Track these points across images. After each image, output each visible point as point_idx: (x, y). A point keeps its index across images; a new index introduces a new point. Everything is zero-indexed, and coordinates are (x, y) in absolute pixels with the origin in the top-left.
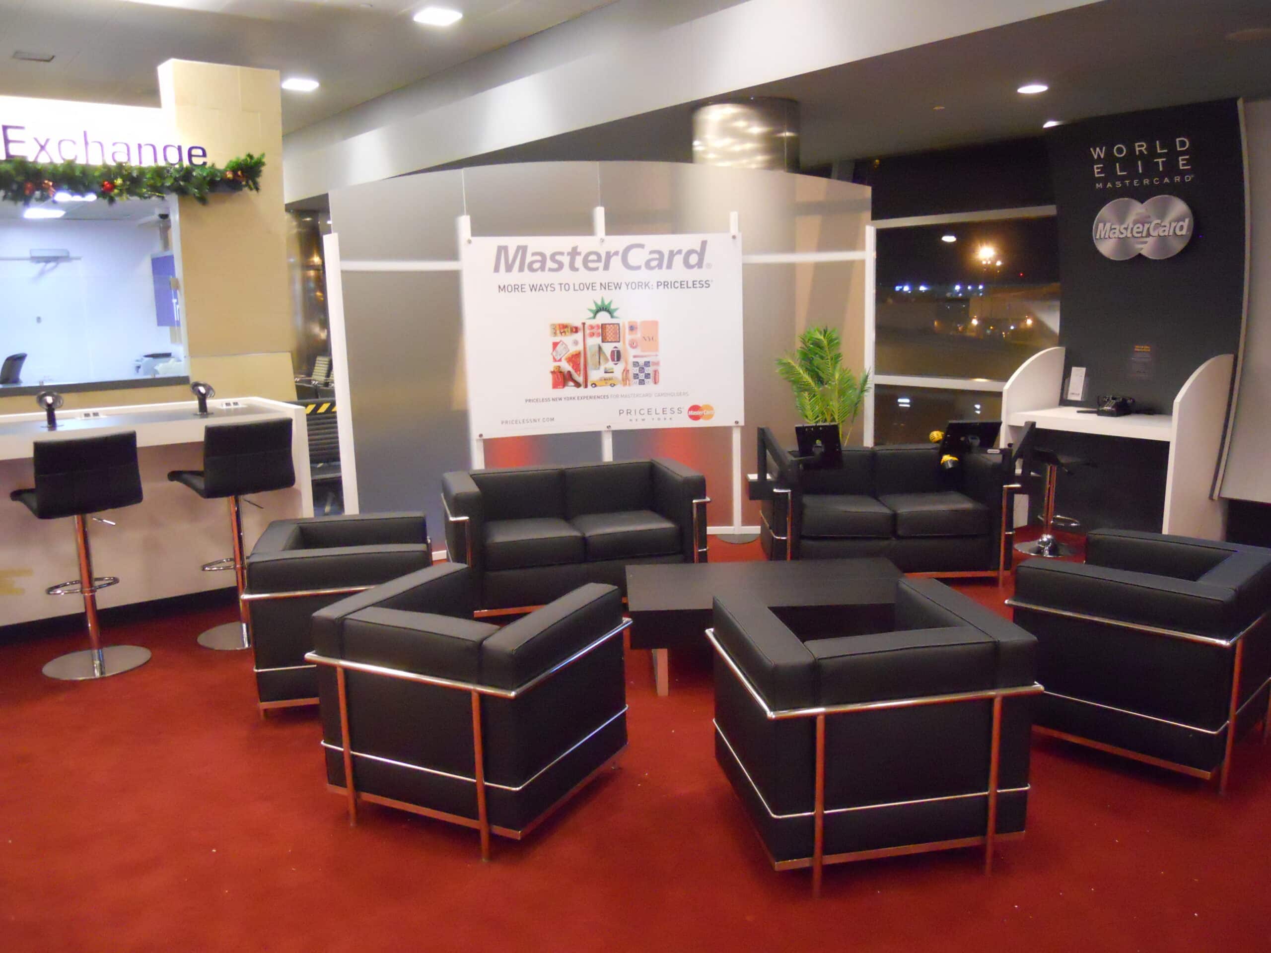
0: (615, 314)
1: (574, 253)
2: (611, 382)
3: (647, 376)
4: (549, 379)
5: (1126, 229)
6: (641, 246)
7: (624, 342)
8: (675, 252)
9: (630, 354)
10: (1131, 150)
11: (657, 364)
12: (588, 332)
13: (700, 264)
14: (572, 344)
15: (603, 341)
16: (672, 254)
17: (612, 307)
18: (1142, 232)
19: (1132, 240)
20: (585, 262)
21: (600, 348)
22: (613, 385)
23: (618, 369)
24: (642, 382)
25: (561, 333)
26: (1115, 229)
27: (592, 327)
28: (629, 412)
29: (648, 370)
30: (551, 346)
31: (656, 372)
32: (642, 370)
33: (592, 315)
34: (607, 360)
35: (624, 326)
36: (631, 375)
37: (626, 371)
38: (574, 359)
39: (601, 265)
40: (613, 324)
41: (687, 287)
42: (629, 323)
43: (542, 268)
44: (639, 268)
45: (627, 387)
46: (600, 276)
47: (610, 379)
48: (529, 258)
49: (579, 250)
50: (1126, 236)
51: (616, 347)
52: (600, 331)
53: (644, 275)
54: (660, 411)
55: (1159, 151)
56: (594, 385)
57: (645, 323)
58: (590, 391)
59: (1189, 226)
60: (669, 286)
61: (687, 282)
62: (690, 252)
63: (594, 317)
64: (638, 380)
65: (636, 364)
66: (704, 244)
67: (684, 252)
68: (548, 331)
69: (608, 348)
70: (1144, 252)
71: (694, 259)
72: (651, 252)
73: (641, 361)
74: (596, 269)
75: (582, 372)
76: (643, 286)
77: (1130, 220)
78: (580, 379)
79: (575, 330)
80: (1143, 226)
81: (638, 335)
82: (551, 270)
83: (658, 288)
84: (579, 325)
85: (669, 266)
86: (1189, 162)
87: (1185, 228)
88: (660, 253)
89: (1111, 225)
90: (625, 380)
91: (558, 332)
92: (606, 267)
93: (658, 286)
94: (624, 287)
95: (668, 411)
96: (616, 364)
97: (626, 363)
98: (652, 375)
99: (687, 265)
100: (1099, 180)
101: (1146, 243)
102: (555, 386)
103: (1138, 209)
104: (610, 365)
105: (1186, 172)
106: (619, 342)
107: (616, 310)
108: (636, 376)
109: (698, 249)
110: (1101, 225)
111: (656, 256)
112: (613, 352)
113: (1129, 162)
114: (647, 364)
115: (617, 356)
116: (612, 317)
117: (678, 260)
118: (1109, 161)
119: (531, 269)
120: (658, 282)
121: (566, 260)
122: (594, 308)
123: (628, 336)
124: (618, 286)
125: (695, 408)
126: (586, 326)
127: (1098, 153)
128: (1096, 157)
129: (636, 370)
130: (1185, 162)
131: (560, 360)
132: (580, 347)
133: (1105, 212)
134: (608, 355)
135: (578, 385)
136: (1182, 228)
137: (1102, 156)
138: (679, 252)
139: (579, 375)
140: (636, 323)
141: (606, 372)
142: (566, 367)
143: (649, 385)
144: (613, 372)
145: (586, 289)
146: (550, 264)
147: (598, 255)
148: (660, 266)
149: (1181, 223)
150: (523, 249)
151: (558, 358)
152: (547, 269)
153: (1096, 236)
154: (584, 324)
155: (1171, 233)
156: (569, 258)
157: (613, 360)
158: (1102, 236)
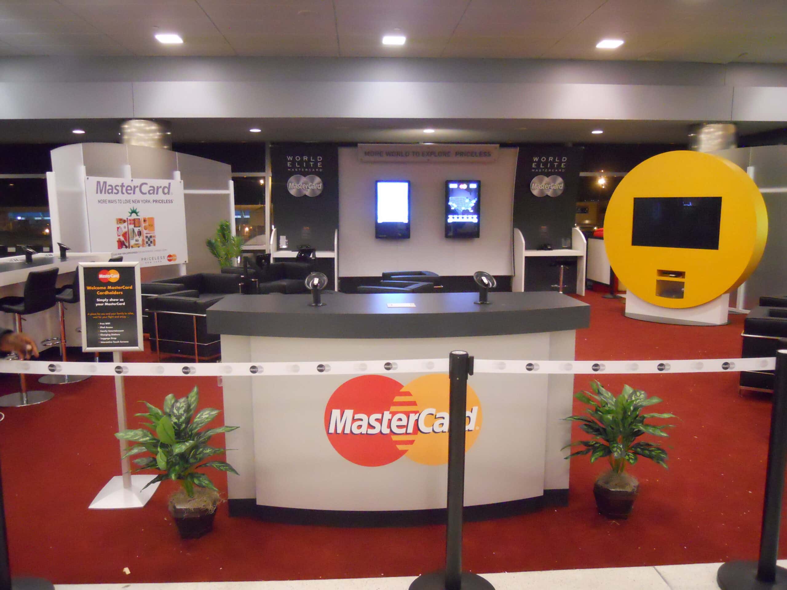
0: (138, 214)
1: (122, 186)
2: (138, 246)
3: (151, 242)
4: (116, 244)
5: (300, 186)
6: (146, 184)
7: (142, 227)
8: (159, 187)
9: (145, 232)
10: (302, 159)
11: (154, 237)
12: (129, 222)
13: (168, 193)
14: (124, 227)
15: (134, 227)
16: (158, 188)
17: (137, 211)
18: (305, 187)
19: (303, 190)
20: (127, 190)
21: (133, 230)
22: (139, 247)
23: (140, 239)
24: (149, 245)
25: (120, 223)
26: (296, 185)
27: (130, 220)
28: (145, 259)
29: (151, 239)
30: (116, 229)
31: (154, 240)
32: (149, 240)
33: (130, 215)
34: (136, 236)
35: (142, 219)
36: (145, 243)
37: (143, 240)
38: (125, 235)
39: (132, 192)
40: (138, 219)
41: (165, 203)
42: (144, 218)
43: (112, 192)
44: (145, 194)
45: (144, 248)
46: (132, 197)
47: (138, 244)
48: (108, 188)
49: (124, 185)
50: (300, 188)
51: (139, 230)
52: (133, 222)
53: (148, 197)
54: (157, 258)
55: (312, 160)
56: (132, 247)
57: (149, 218)
58: (131, 250)
59: (322, 186)
60: (157, 202)
61: (164, 200)
62: (165, 187)
63: (131, 216)
64: (148, 244)
65: (147, 237)
66: (170, 184)
67: (162, 187)
68: (115, 222)
69: (136, 230)
70: (307, 194)
71: (166, 190)
72: (150, 187)
73: (149, 235)
74: (130, 194)
75: (128, 241)
76: (148, 202)
77: (301, 183)
78: (127, 244)
79: (124, 221)
80: (306, 185)
81: (147, 224)
82: (115, 193)
83: (153, 203)
84: (125, 219)
85: (157, 193)
86: (321, 165)
87: (320, 187)
88: (153, 187)
89: (294, 184)
90: (143, 245)
91: (119, 222)
92: (134, 193)
93: (153, 202)
94: (141, 202)
95: (160, 258)
96: (139, 237)
97: (143, 236)
98: (153, 242)
99: (164, 193)
100: (289, 168)
101: (307, 191)
102: (119, 248)
103: (303, 179)
104: (137, 237)
105: (320, 168)
106: (140, 227)
107: (138, 212)
108: (147, 242)
109: (167, 186)
110: (290, 184)
111: (152, 188)
112: (138, 232)
113: (301, 163)
114: (151, 237)
115: (140, 233)
116: (137, 215)
117: (160, 190)
118: (293, 162)
119: (109, 193)
120: (153, 200)
121: (119, 188)
122: (131, 211)
123: (143, 225)
124: (138, 202)
125: (170, 256)
126: (128, 219)
127: (290, 158)
128: (289, 159)
129: (147, 240)
130: (320, 165)
131: (120, 236)
132: (126, 230)
133: (292, 179)
134: (136, 232)
135: (126, 247)
136: (319, 186)
137: (291, 159)
138: (161, 187)
139: (127, 242)
140: (146, 218)
141: (136, 241)
142: (122, 239)
143: (152, 247)
144: (138, 241)
145: (127, 203)
146: (115, 191)
147: (131, 187)
148: (153, 193)
149: (319, 185)
150: (105, 183)
151: (119, 235)
152: (114, 193)
153: (288, 187)
154: (127, 219)
155: (316, 188)
156: (121, 188)
157: (138, 235)
158: (291, 188)
